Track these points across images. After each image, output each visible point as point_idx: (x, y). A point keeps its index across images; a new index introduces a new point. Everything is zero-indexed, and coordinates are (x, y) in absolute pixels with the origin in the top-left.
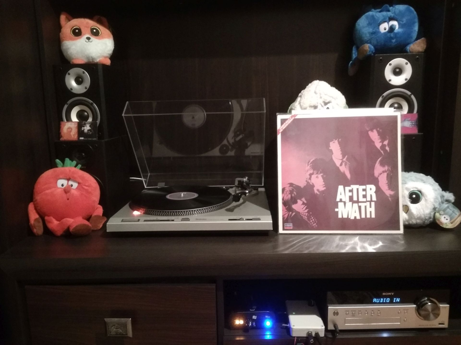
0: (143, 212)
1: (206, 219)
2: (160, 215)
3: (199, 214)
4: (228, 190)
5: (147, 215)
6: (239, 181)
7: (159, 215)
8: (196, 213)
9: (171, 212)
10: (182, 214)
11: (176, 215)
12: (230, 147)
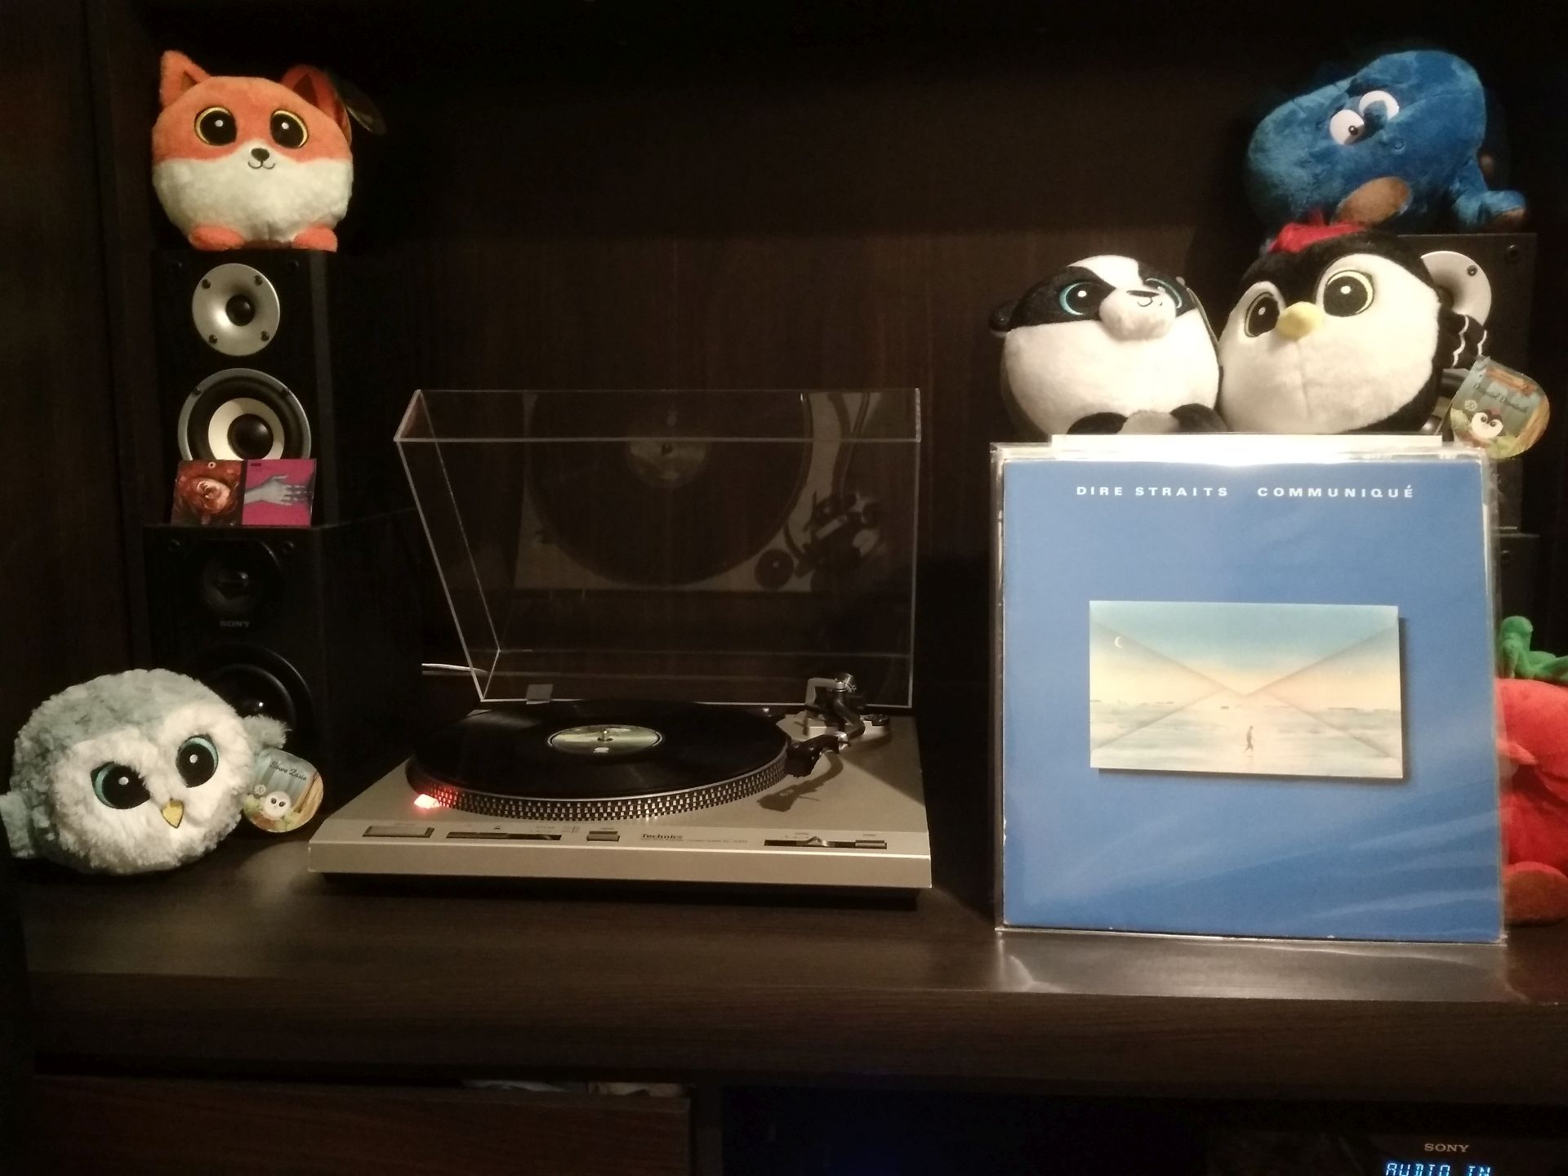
0: (449, 802)
1: (680, 837)
2: (514, 813)
3: (656, 814)
4: (781, 724)
5: (460, 812)
6: (821, 690)
7: (510, 814)
8: (648, 812)
9: (554, 805)
10: (592, 815)
11: (571, 816)
12: (796, 562)
